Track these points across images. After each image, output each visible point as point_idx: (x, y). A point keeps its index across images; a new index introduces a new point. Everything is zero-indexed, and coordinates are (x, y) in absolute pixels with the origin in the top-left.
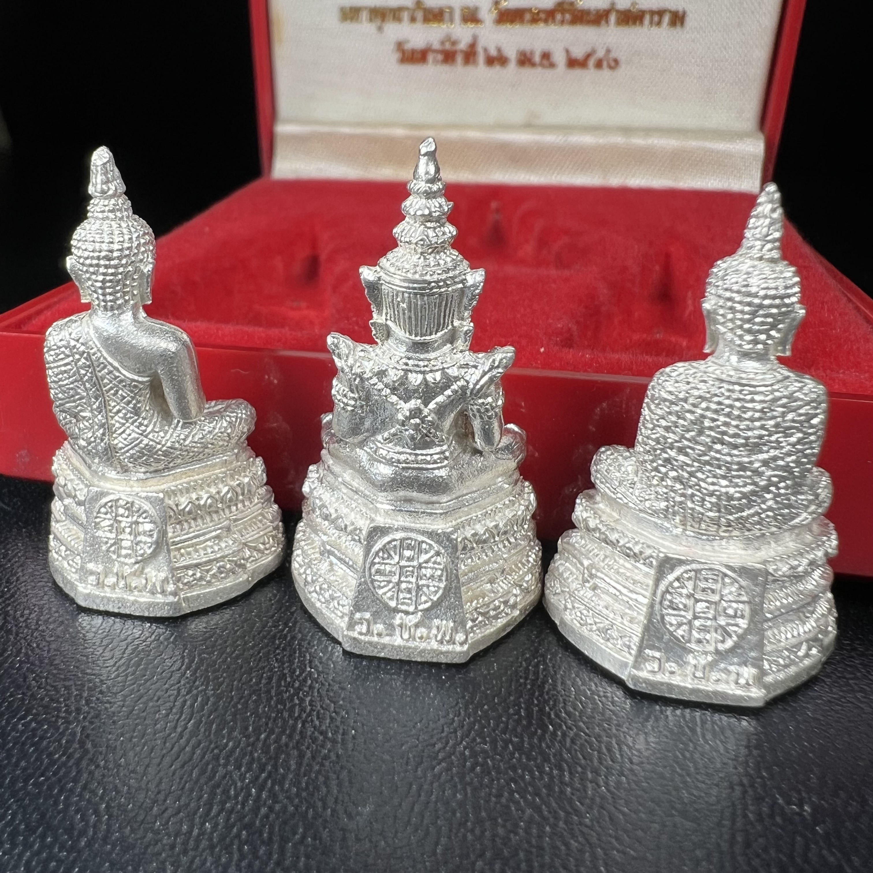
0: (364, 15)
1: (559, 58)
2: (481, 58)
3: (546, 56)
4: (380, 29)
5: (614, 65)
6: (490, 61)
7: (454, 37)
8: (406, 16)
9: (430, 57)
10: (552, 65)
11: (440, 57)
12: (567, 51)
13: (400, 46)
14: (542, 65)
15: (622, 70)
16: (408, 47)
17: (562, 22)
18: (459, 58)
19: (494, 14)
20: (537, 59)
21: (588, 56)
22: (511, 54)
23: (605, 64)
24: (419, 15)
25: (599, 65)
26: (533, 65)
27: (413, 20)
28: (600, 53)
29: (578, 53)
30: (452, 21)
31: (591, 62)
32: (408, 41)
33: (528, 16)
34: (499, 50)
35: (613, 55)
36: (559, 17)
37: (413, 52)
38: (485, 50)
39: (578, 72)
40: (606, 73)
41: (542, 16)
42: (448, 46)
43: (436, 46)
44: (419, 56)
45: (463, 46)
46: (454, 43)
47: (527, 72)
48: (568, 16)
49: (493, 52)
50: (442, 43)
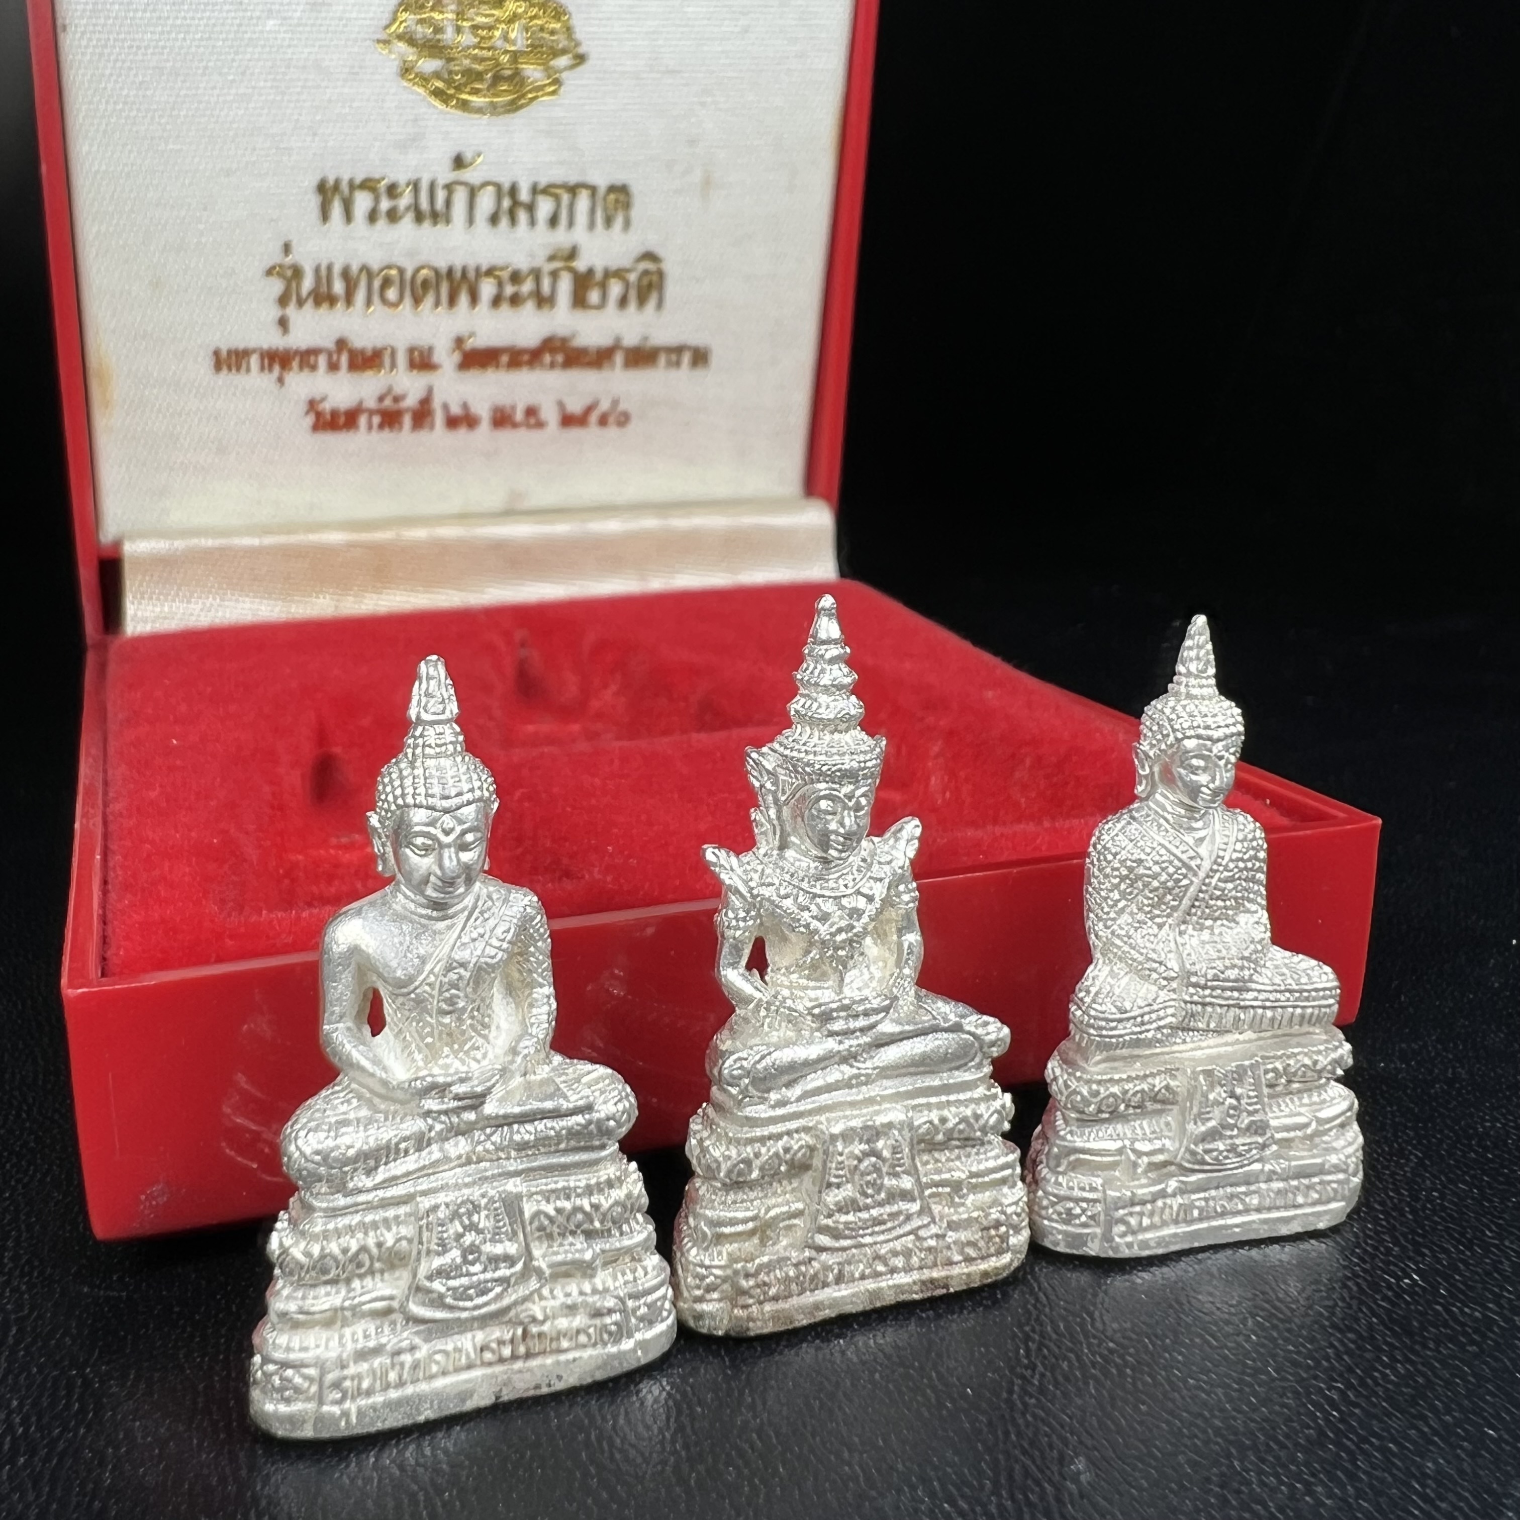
0: (254, 360)
1: (550, 414)
2: (439, 418)
3: (531, 412)
4: (281, 380)
5: (624, 420)
6: (452, 422)
7: (398, 390)
8: (322, 361)
9: (363, 420)
10: (540, 425)
11: (376, 420)
12: (561, 405)
13: (312, 405)
14: (529, 426)
15: (634, 426)
16: (327, 406)
17: (552, 365)
18: (407, 420)
19: (457, 357)
20: (519, 416)
21: (589, 410)
22: (483, 410)
23: (611, 419)
24: (344, 359)
25: (603, 421)
26: (515, 425)
27: (333, 367)
28: (605, 406)
29: (575, 407)
30: (393, 365)
31: (594, 417)
32: (323, 399)
33: (505, 359)
34: (465, 406)
35: (622, 407)
36: (547, 358)
37: (334, 414)
38: (446, 407)
39: (575, 433)
40: (612, 431)
41: (526, 357)
42: (388, 402)
43: (371, 403)
44: (342, 420)
45: (411, 402)
46: (397, 399)
47: (506, 435)
48: (560, 358)
49: (456, 410)
50: (381, 399)
